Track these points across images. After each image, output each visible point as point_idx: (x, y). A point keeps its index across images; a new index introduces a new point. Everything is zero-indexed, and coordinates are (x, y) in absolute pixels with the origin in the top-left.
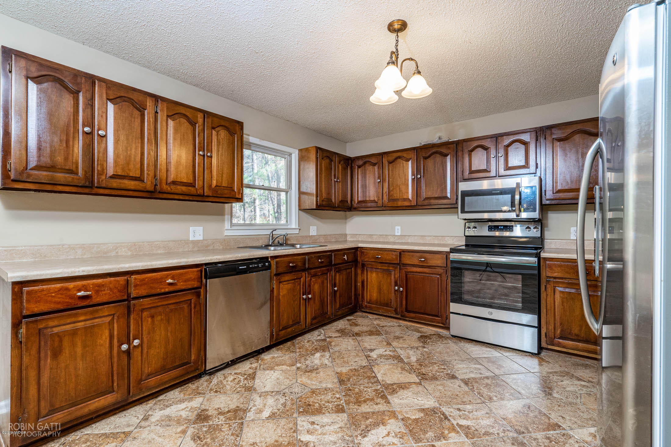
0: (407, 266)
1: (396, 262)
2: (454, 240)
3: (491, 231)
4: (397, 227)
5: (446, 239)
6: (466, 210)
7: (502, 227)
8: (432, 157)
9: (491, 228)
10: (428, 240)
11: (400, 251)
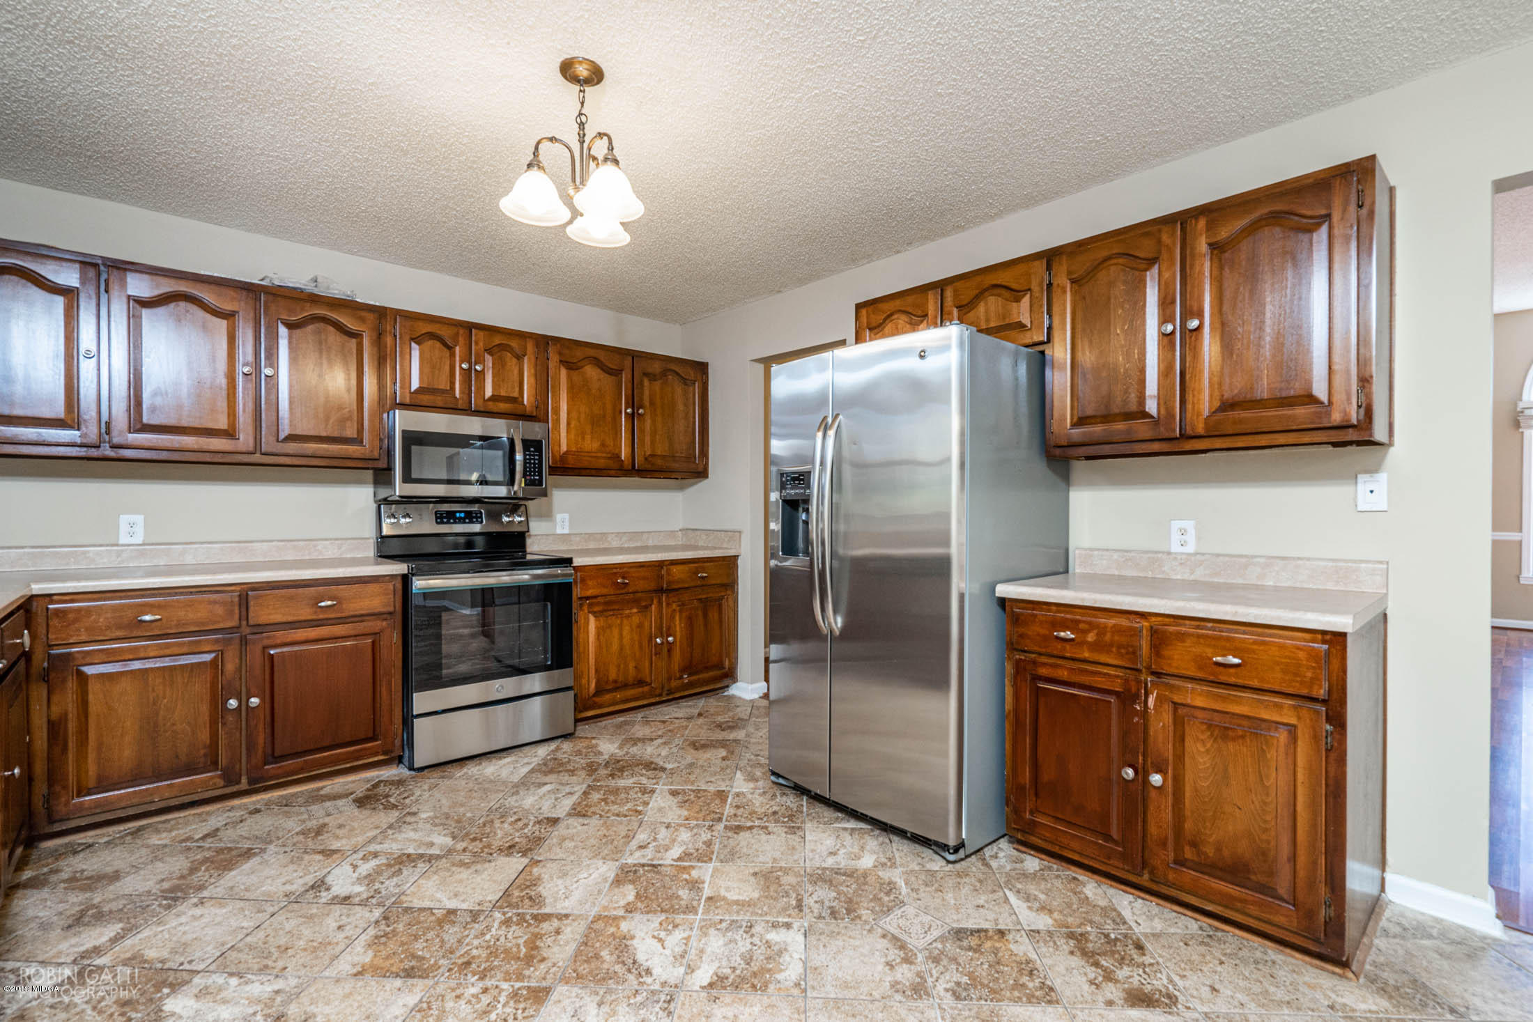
0: (267, 628)
1: (229, 624)
2: (343, 549)
3: (442, 523)
4: (124, 519)
5: (319, 548)
6: (414, 476)
7: (462, 515)
8: (310, 328)
9: (441, 518)
10: (260, 552)
11: (238, 588)
